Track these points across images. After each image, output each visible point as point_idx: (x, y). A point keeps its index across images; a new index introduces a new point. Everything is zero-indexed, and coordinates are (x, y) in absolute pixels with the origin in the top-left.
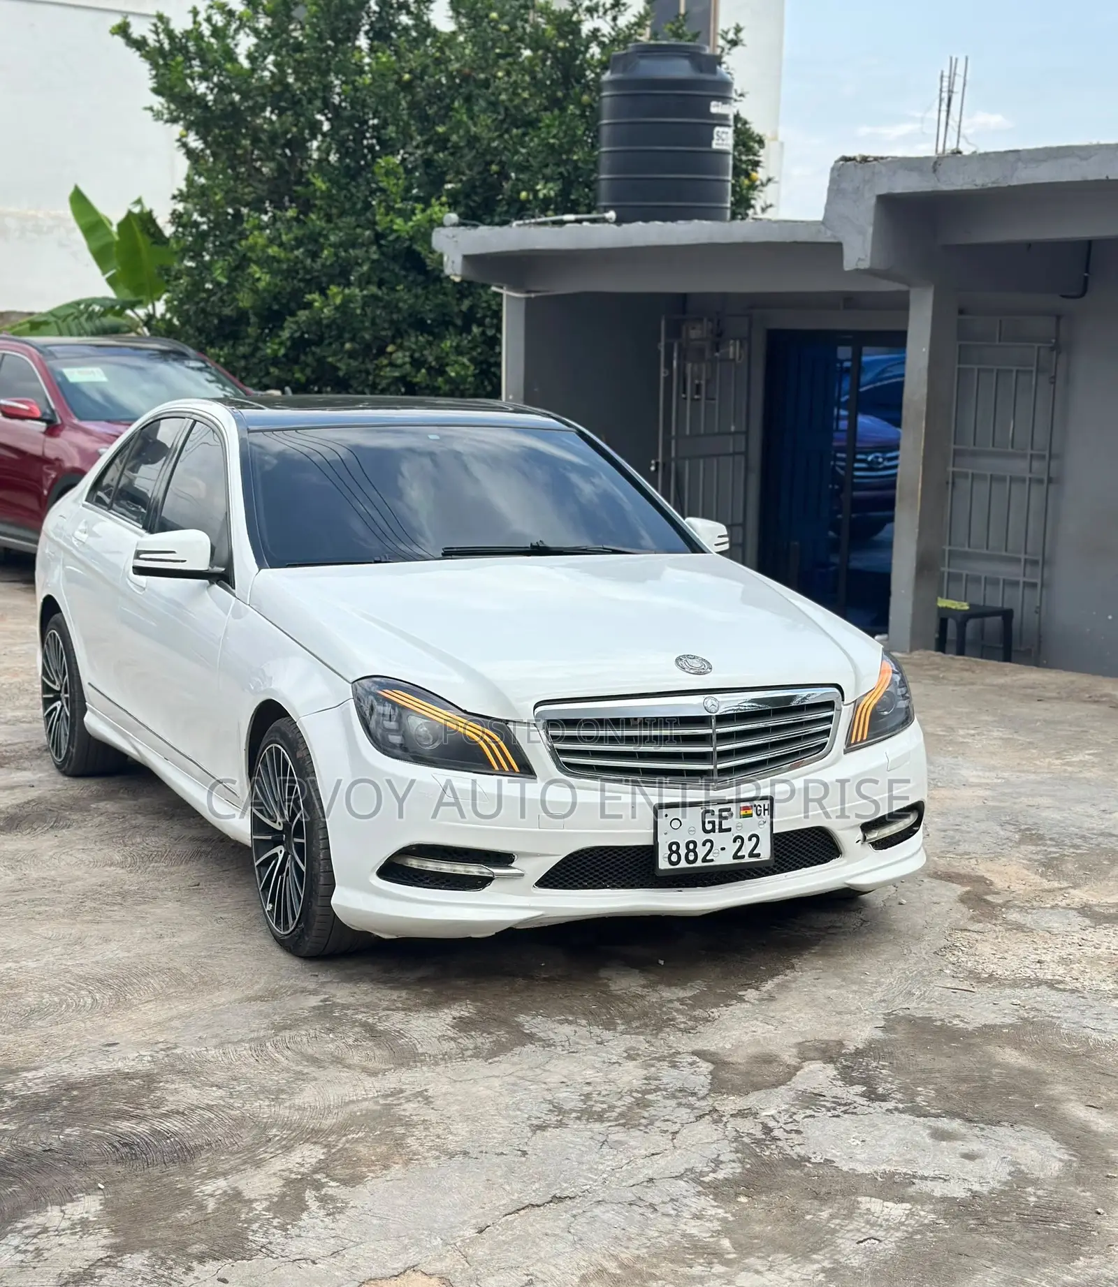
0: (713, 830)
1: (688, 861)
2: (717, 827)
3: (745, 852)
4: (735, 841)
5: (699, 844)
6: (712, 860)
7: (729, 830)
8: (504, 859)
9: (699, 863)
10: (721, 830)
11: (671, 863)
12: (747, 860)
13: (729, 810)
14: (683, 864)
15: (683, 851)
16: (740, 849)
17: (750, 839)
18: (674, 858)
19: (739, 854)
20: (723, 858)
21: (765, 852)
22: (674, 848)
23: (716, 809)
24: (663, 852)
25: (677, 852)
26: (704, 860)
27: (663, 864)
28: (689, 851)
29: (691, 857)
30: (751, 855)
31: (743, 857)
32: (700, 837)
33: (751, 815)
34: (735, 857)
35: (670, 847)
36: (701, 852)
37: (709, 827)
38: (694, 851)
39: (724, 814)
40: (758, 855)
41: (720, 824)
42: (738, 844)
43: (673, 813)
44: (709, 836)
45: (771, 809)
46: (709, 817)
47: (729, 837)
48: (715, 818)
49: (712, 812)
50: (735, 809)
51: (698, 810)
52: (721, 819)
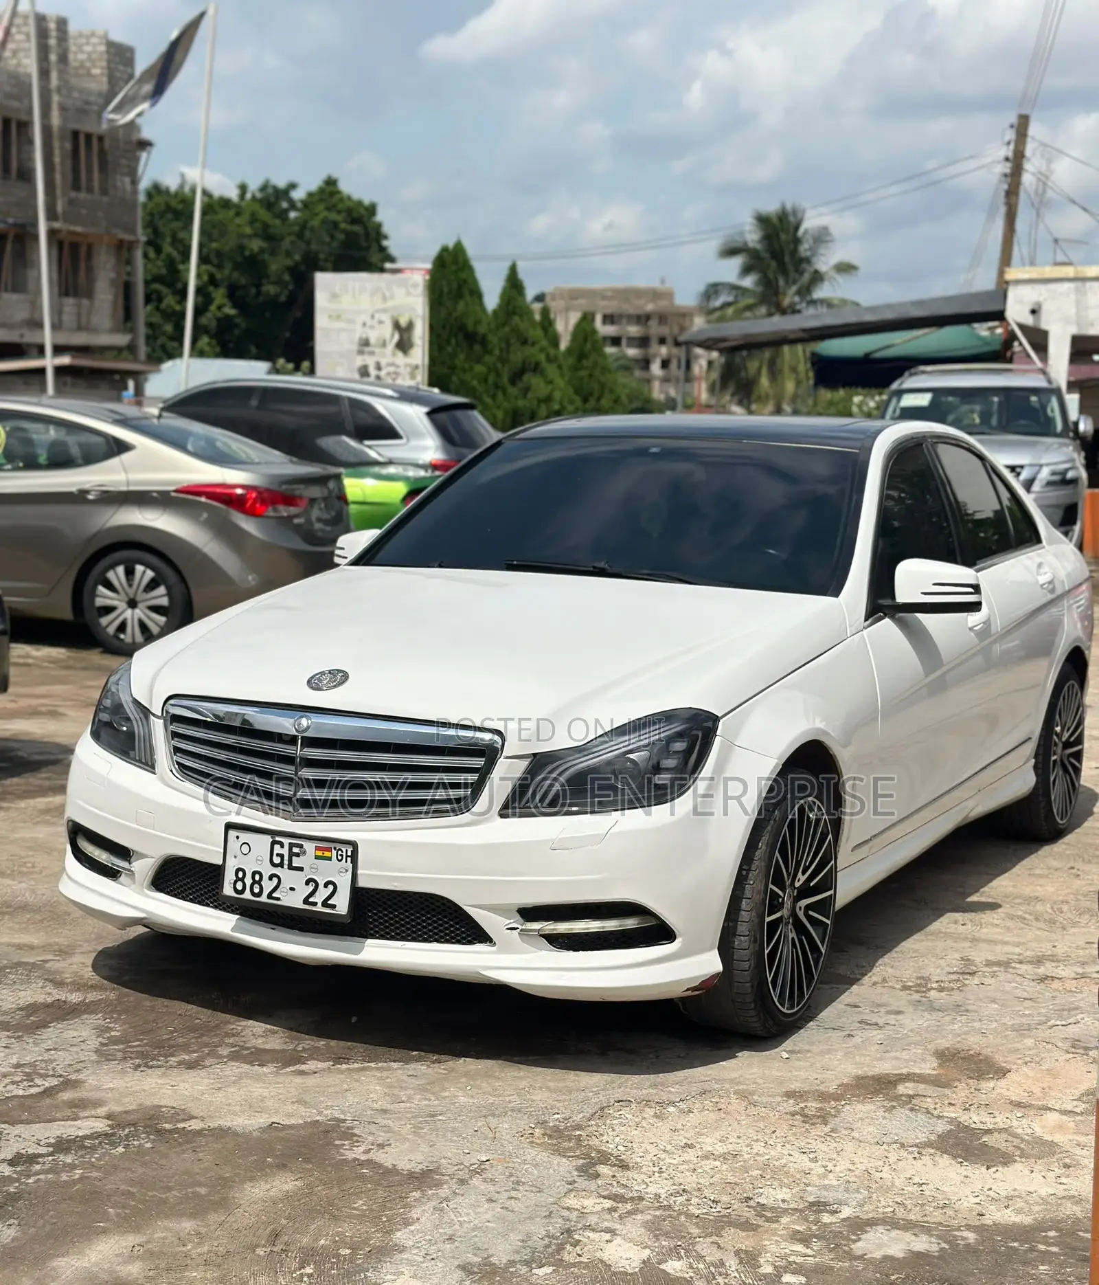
0: (281, 865)
1: (253, 893)
2: (286, 862)
3: (319, 898)
4: (307, 883)
5: (266, 877)
6: (278, 899)
7: (301, 869)
8: (124, 853)
9: (264, 899)
10: (291, 867)
11: (236, 891)
12: (319, 908)
13: (301, 846)
14: (247, 895)
15: (248, 881)
16: (312, 894)
17: (326, 885)
18: (239, 886)
19: (311, 900)
20: (293, 899)
21: (342, 904)
22: (240, 874)
23: (286, 841)
24: (229, 877)
25: (242, 880)
26: (270, 896)
27: (228, 890)
28: (254, 882)
29: (256, 890)
30: (325, 904)
31: (315, 904)
32: (267, 870)
33: (329, 859)
34: (306, 901)
36: (268, 886)
37: (277, 860)
38: (259, 882)
39: (296, 850)
40: (333, 907)
41: (290, 861)
42: (311, 888)
43: (245, 837)
44: (277, 871)
45: (354, 857)
46: (277, 849)
47: (300, 878)
48: (285, 852)
49: (282, 845)
50: (309, 847)
51: (269, 839)
52: (291, 855)
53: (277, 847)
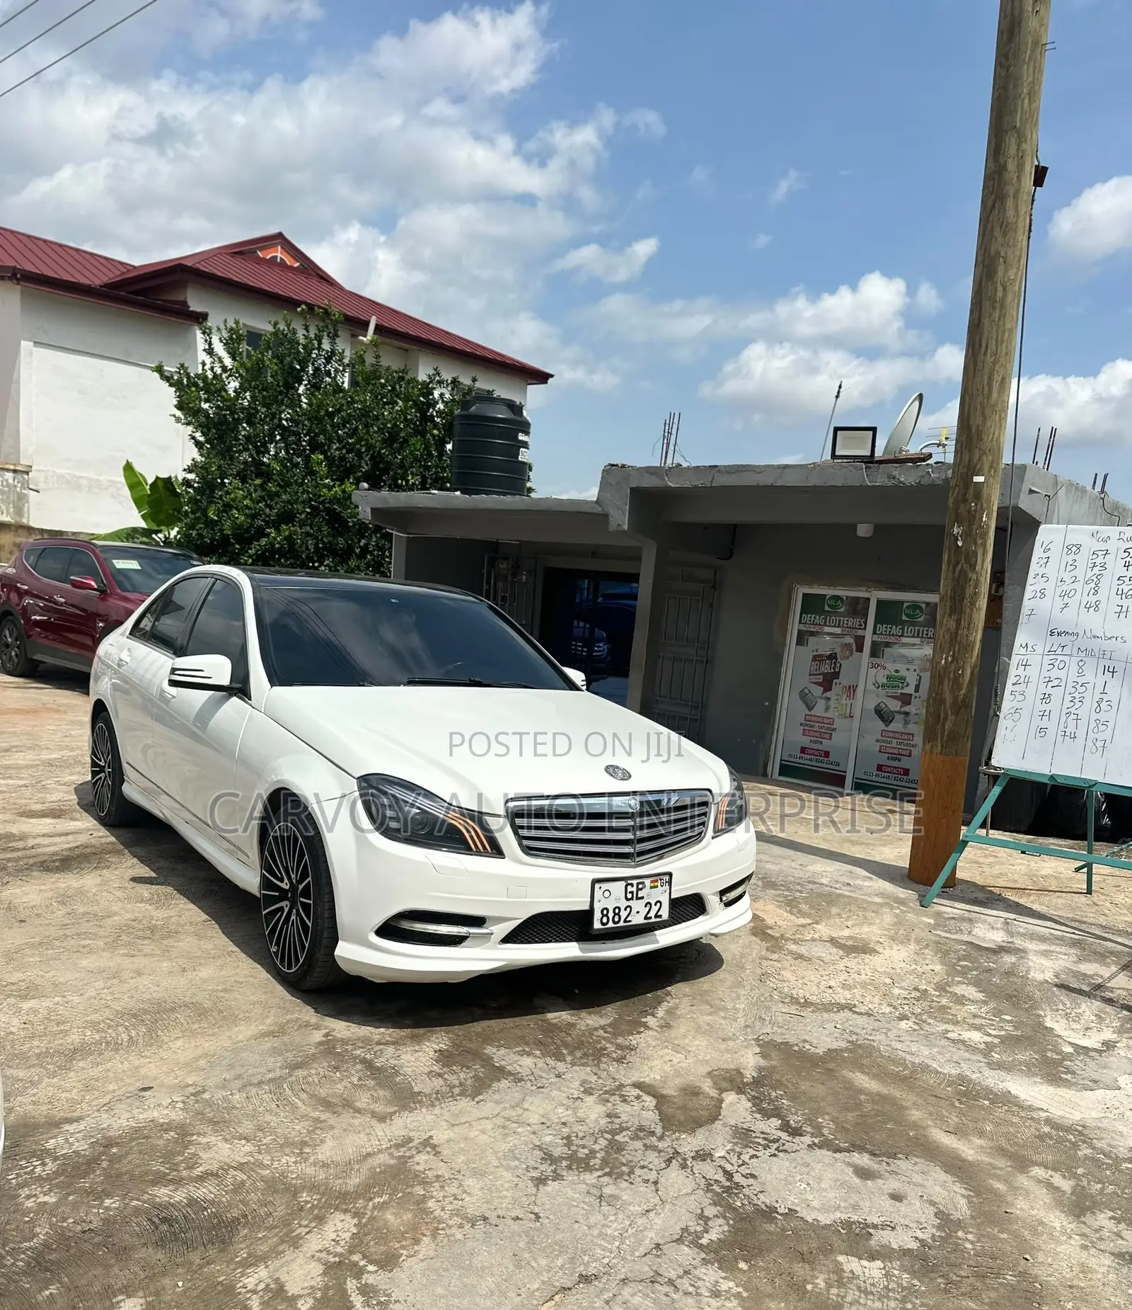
0: (632, 899)
1: (614, 922)
2: (635, 896)
3: (652, 914)
4: (646, 906)
5: (622, 909)
6: (631, 921)
7: (642, 898)
8: (478, 921)
9: (622, 924)
10: (638, 898)
11: (603, 924)
12: (653, 920)
13: (643, 883)
14: (611, 925)
15: (611, 915)
16: (648, 912)
17: (656, 905)
18: (605, 920)
19: (649, 916)
20: (638, 920)
21: (665, 913)
22: (605, 912)
23: (635, 882)
24: (597, 915)
25: (607, 915)
26: (625, 921)
27: (597, 925)
28: (615, 914)
29: (616, 919)
30: (656, 916)
31: (651, 918)
32: (623, 904)
33: (657, 887)
34: (646, 918)
35: (602, 911)
36: (624, 914)
37: (629, 896)
38: (618, 914)
39: (640, 886)
40: (660, 916)
41: (637, 894)
42: (648, 908)
43: (605, 886)
44: (629, 903)
45: (670, 883)
46: (630, 889)
47: (643, 902)
48: (634, 889)
49: (632, 885)
50: (648, 882)
51: (623, 884)
52: (638, 890)
53: (629, 887)
